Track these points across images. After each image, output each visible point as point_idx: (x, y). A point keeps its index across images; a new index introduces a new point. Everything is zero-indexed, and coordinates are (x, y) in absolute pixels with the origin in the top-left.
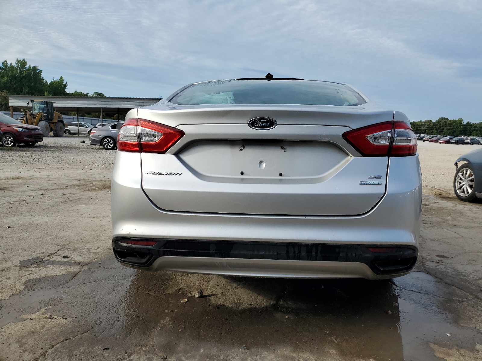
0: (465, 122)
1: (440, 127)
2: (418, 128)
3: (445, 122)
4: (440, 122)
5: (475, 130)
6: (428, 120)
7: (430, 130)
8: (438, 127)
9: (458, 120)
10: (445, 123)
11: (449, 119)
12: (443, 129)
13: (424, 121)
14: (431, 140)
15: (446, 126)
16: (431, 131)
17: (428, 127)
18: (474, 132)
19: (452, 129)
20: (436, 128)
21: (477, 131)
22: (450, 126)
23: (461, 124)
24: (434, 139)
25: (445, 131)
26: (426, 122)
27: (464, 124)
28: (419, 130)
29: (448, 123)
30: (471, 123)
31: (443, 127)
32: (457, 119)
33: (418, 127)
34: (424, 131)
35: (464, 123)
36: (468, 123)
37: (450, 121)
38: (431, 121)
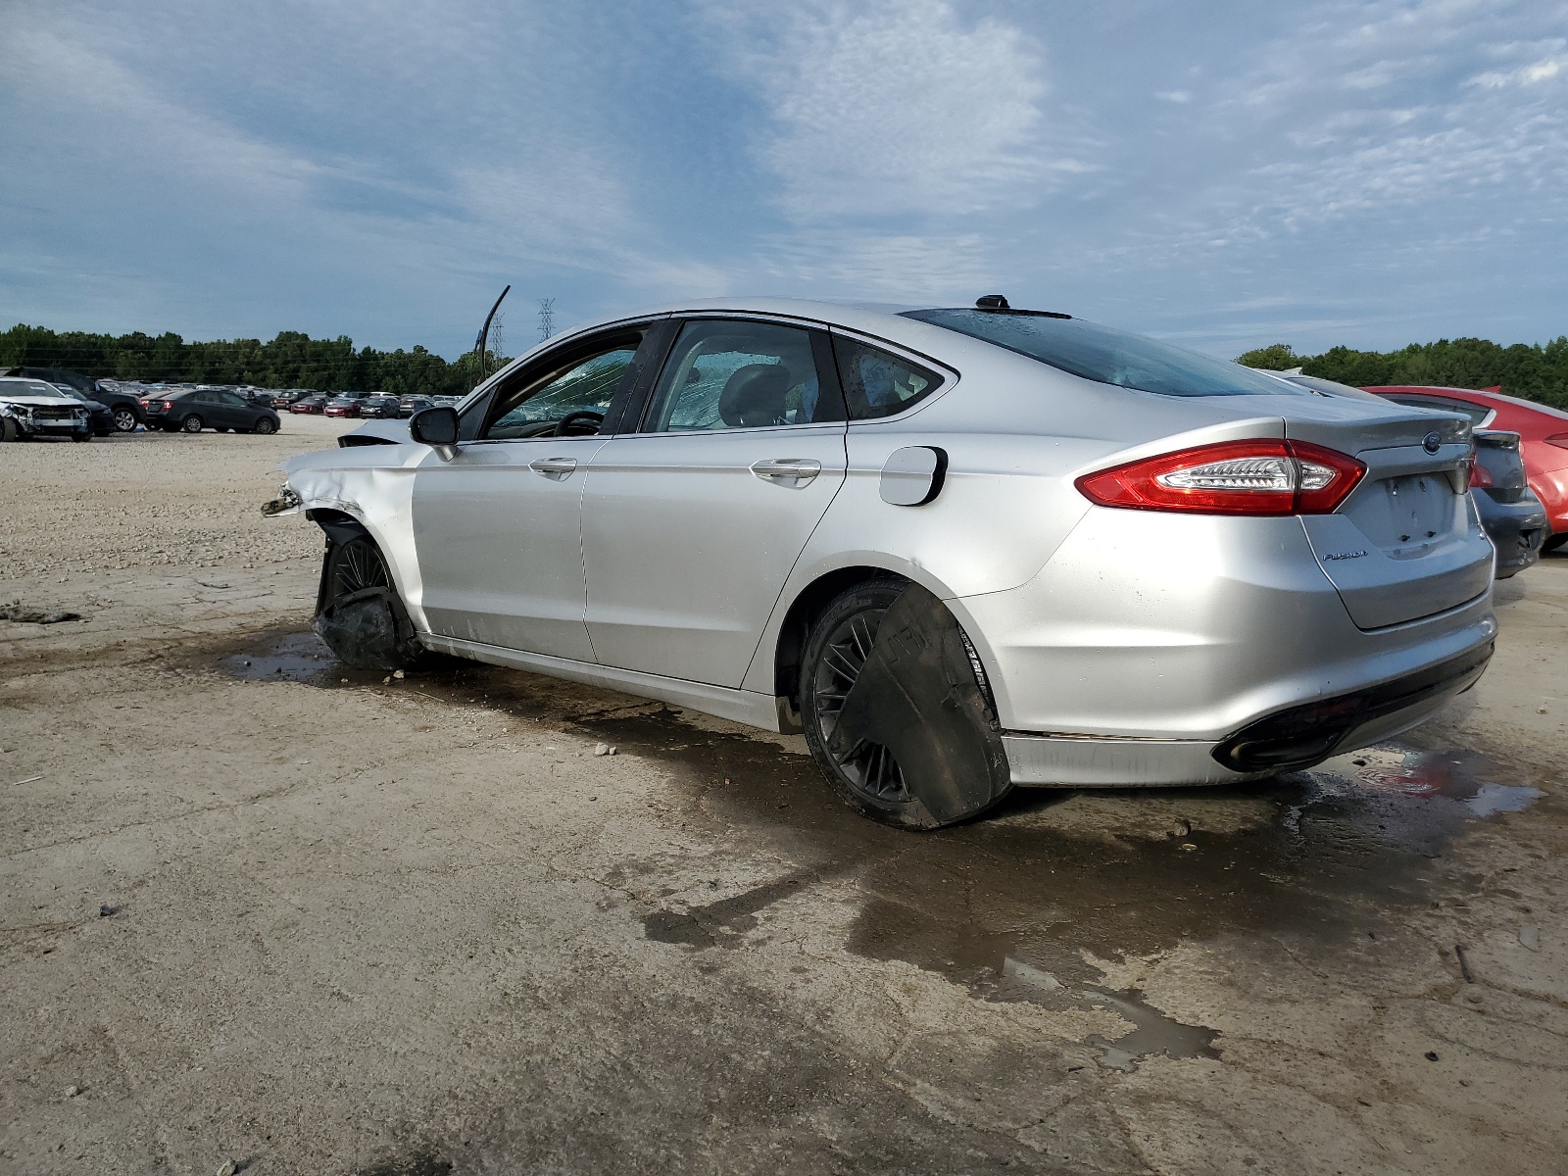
0: (358, 348)
1: (287, 363)
2: (213, 364)
3: (300, 347)
4: (286, 345)
5: (387, 373)
6: (246, 338)
7: (255, 372)
8: (279, 361)
9: (338, 343)
10: (301, 351)
11: (312, 339)
12: (297, 370)
13: (232, 342)
14: (299, 405)
15: (304, 361)
16: (261, 375)
17: (248, 363)
18: (388, 378)
19: (324, 370)
20: (273, 364)
21: (393, 377)
22: (318, 361)
23: (347, 354)
24: (306, 402)
25: (303, 374)
26: (238, 345)
27: (356, 353)
28: (218, 371)
29: (308, 350)
30: (374, 351)
31: (294, 362)
32: (334, 339)
33: (215, 363)
34: (237, 375)
35: (354, 350)
36: (367, 351)
37: (315, 344)
38: (256, 342)
